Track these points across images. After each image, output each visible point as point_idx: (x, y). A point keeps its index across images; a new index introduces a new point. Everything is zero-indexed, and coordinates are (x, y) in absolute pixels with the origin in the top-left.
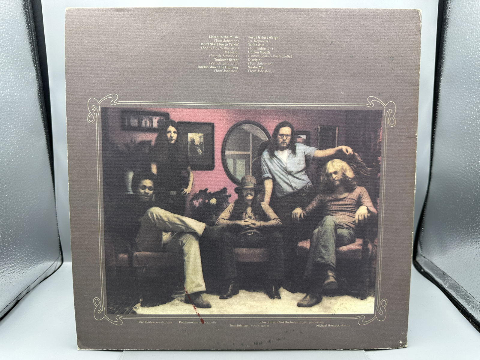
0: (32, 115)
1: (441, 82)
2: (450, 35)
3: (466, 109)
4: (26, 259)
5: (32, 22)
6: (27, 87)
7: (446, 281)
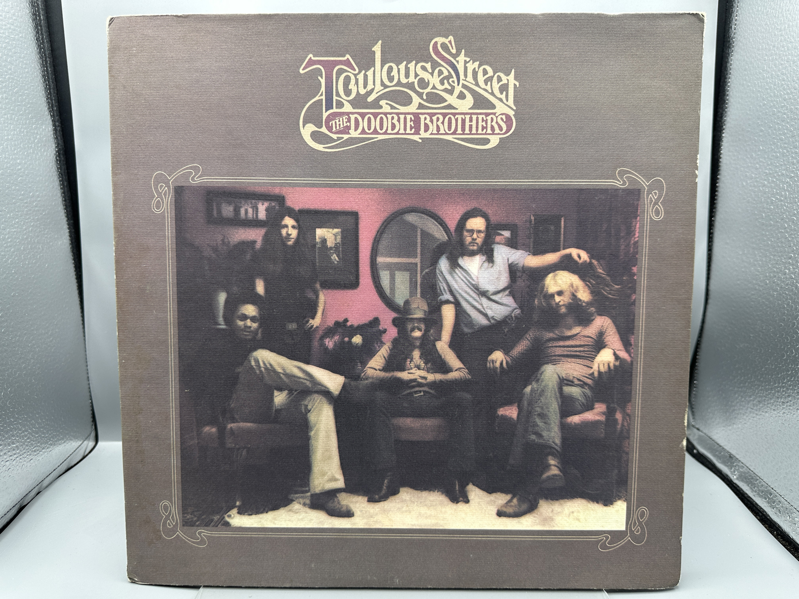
0: (45, 196)
1: (722, 141)
2: (738, 63)
3: (764, 185)
4: (35, 437)
6: (38, 149)
7: (735, 469)
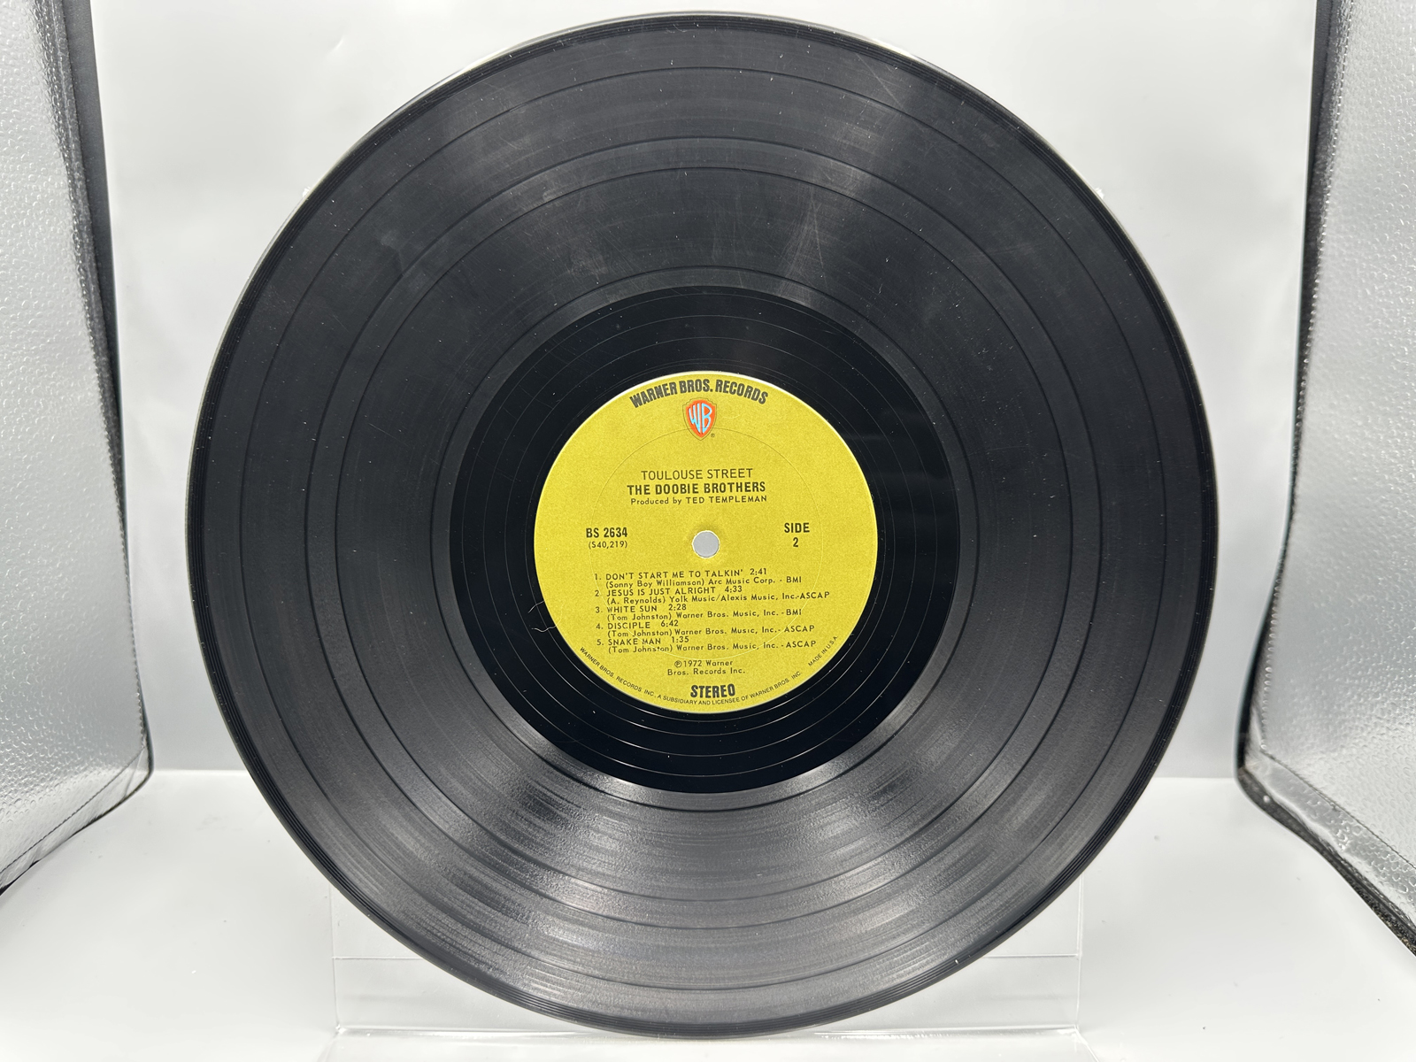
0: (51, 308)
2: (1357, 64)
5: (58, 19)
6: (38, 219)
7: (1343, 832)
